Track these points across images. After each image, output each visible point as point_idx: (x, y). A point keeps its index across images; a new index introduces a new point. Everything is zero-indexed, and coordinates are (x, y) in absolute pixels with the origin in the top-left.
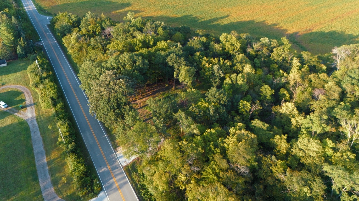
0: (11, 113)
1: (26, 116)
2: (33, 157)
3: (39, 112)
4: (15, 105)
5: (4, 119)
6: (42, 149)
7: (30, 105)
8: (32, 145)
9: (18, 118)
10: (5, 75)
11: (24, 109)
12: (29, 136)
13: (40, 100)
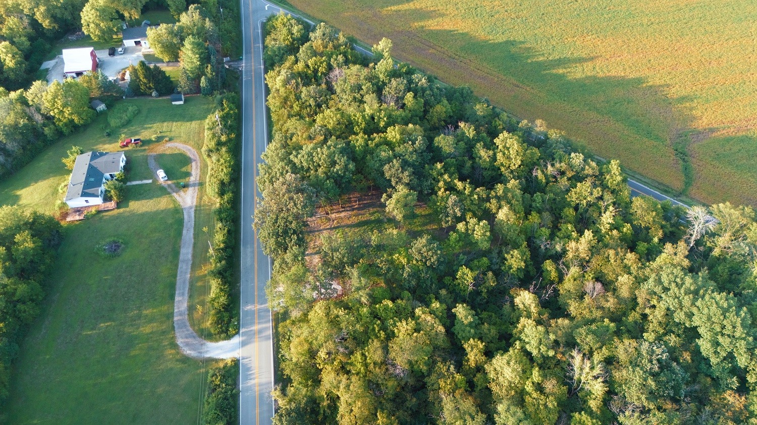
0: (169, 190)
1: (184, 202)
2: (177, 266)
3: (201, 199)
4: (176, 179)
5: (159, 199)
6: (190, 256)
7: (194, 185)
8: (180, 247)
9: (175, 201)
10: (176, 121)
11: (185, 189)
12: (180, 234)
13: (208, 180)
